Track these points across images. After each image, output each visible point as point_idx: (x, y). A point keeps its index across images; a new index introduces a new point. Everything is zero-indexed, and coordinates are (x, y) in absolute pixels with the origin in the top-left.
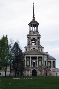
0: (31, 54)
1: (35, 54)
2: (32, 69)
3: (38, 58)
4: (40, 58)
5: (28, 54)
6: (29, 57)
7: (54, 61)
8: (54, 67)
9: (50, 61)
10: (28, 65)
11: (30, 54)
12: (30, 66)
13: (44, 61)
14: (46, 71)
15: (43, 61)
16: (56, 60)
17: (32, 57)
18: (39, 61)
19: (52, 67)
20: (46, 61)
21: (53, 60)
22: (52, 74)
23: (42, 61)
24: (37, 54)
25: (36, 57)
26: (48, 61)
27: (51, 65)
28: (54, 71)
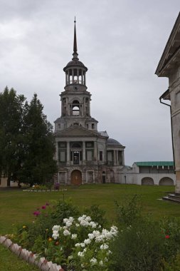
0: (70, 136)
1: (78, 136)
2: (71, 170)
3: (84, 144)
4: (90, 145)
5: (62, 136)
6: (65, 143)
7: (121, 149)
8: (121, 163)
9: (112, 151)
10: (63, 159)
11: (66, 136)
12: (68, 163)
13: (99, 150)
14: (104, 172)
15: (96, 151)
16: (124, 147)
17: (71, 143)
18: (88, 152)
19: (115, 164)
20: (103, 151)
21: (117, 149)
22: (116, 179)
23: (93, 151)
24: (82, 136)
25: (81, 142)
26: (108, 151)
27: (113, 159)
28: (120, 172)
